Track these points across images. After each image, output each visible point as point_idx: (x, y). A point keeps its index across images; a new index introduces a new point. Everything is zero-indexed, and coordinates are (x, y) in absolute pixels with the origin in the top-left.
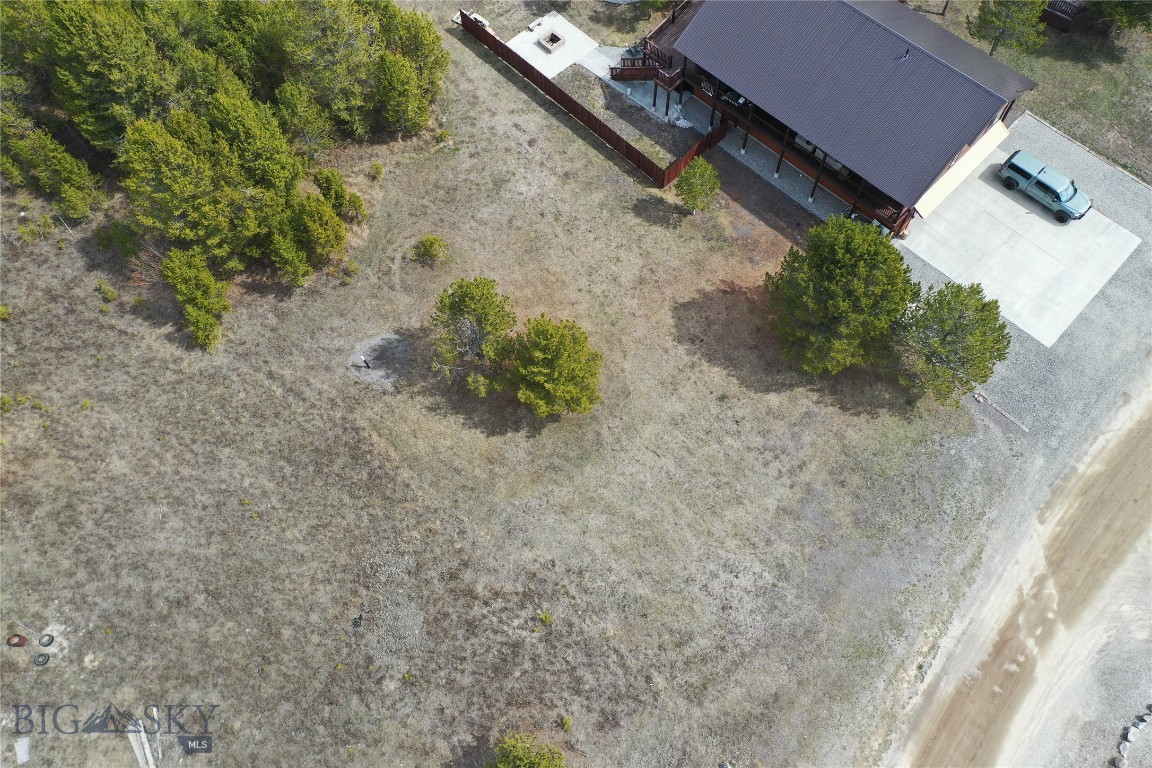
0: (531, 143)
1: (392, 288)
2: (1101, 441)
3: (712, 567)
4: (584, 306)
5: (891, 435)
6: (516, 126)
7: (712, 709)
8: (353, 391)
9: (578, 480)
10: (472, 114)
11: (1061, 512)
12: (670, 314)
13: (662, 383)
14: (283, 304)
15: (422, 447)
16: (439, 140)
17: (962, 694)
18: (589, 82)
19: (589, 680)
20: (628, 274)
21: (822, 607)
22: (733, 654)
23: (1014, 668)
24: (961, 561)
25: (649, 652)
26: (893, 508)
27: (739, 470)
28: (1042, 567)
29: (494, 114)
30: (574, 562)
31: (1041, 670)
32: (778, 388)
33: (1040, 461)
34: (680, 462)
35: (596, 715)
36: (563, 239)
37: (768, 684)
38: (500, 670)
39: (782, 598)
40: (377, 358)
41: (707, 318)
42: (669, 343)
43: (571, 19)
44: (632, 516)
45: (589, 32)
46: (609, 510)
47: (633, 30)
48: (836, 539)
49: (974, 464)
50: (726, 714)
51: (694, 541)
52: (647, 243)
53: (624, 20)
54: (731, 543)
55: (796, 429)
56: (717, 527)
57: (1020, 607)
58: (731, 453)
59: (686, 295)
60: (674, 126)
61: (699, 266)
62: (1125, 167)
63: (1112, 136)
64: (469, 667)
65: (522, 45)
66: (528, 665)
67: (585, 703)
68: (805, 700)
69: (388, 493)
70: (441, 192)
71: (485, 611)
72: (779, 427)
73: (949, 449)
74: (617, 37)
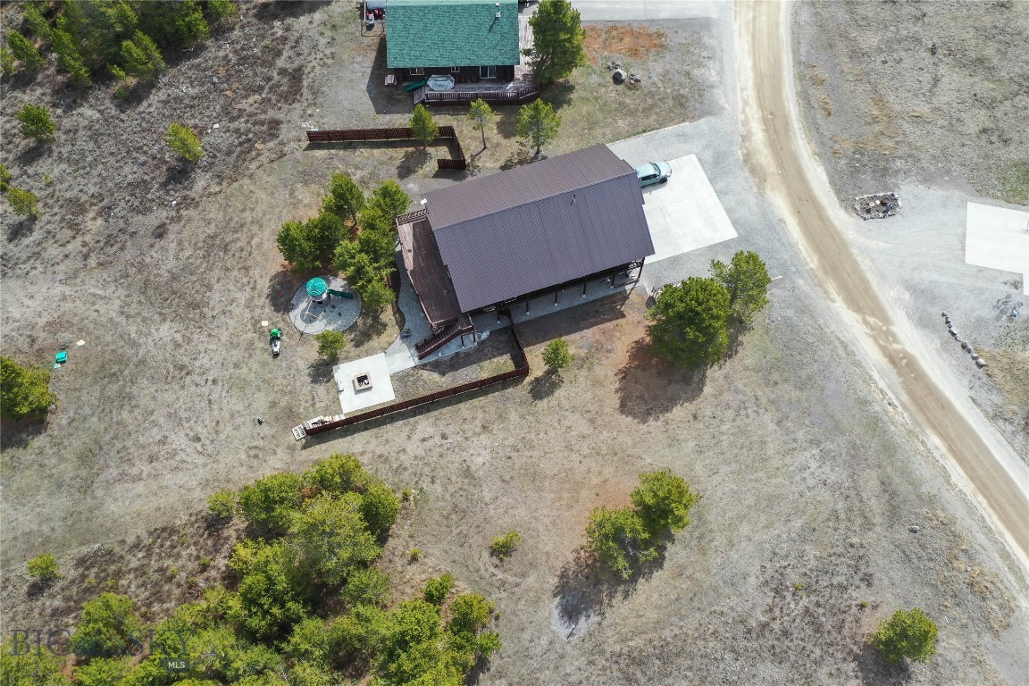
0: (444, 437)
1: (517, 585)
2: (801, 248)
3: (798, 478)
4: (594, 465)
5: (757, 343)
6: (424, 440)
7: (878, 520)
8: (588, 645)
9: (715, 527)
10: (395, 466)
11: (832, 288)
12: (624, 417)
13: (670, 446)
14: (493, 669)
15: (652, 615)
16: (406, 498)
17: (910, 393)
18: (412, 375)
19: (841, 579)
20: (582, 427)
21: (842, 433)
22: (852, 493)
23: (905, 361)
24: (841, 352)
25: (836, 537)
26: (801, 365)
27: (743, 432)
28: (858, 317)
29: (404, 450)
30: (767, 554)
31: (912, 351)
32: (702, 382)
33: (801, 282)
34: (727, 462)
35: (862, 585)
36: (535, 454)
37: (874, 484)
38: (818, 628)
39: (830, 451)
40: (570, 618)
41: (638, 398)
42: (644, 428)
43: (348, 359)
44: (750, 507)
45: (368, 354)
46: (741, 518)
47: (385, 326)
48: (806, 405)
49: (790, 313)
50: (883, 514)
51: (779, 480)
52: (564, 403)
53: (372, 326)
54: (788, 460)
55: (733, 389)
56: (775, 462)
57: (875, 339)
58: (732, 431)
59: (615, 401)
60: (483, 342)
61: (597, 383)
62: (644, 131)
63: (620, 123)
64: (810, 646)
65: (352, 403)
66: (821, 611)
67: (853, 587)
68: (889, 469)
69: (675, 651)
70: (453, 516)
71: (779, 622)
72: (727, 397)
73: (777, 319)
74: (384, 338)
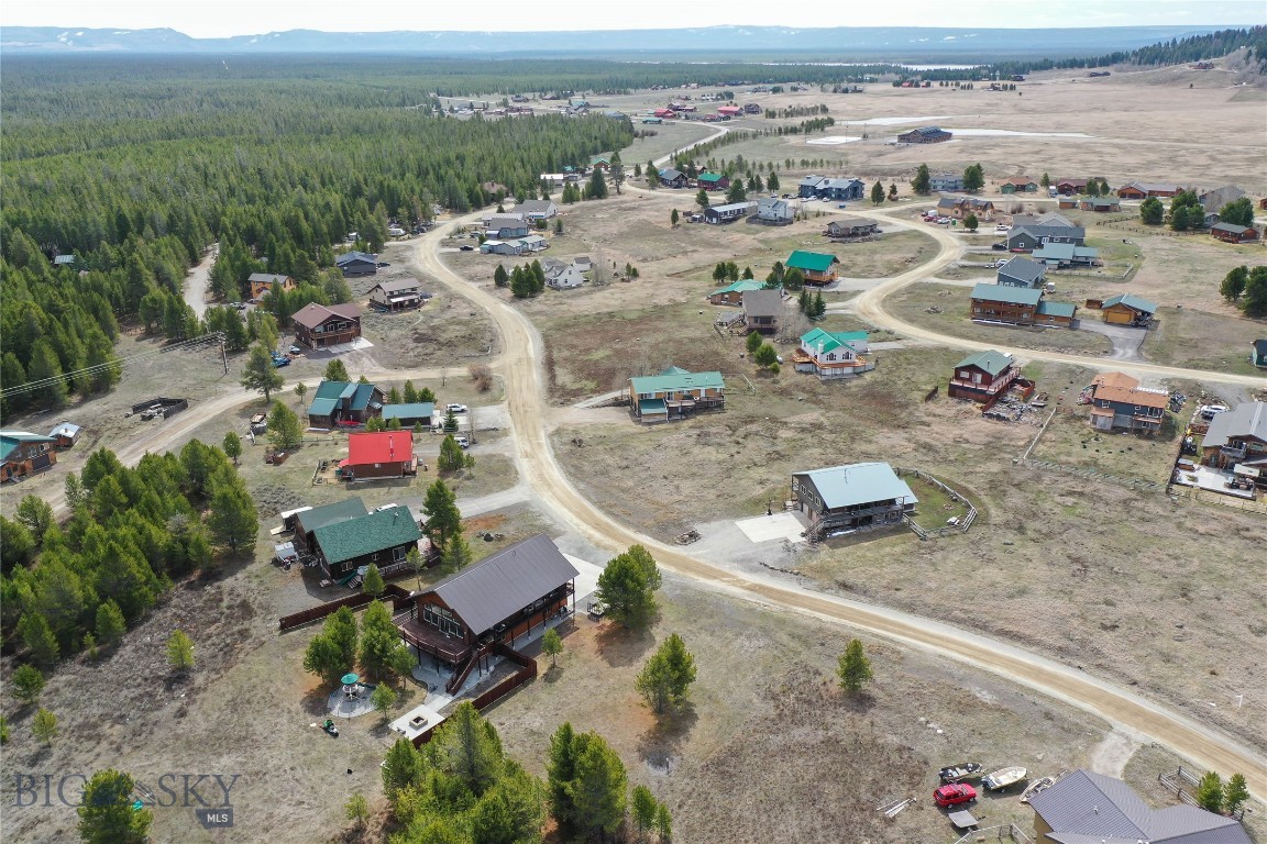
0: (501, 724)
3: (743, 652)
4: (616, 695)
5: (669, 610)
7: (800, 649)
8: (683, 772)
15: (711, 741)
17: (772, 598)
18: (453, 705)
19: (803, 679)
20: (593, 683)
21: (750, 626)
22: (777, 645)
23: (757, 588)
24: (720, 597)
25: (785, 665)
26: (703, 609)
28: (717, 581)
30: (754, 687)
31: (757, 583)
35: (816, 676)
37: (785, 637)
39: (750, 634)
40: (661, 766)
41: (617, 658)
45: (411, 709)
47: (413, 692)
48: (720, 623)
49: (678, 592)
50: (801, 646)
51: (733, 657)
52: (574, 678)
53: (402, 696)
54: (730, 647)
57: (734, 585)
60: (494, 671)
61: (586, 661)
64: (812, 712)
66: (804, 695)
67: (813, 679)
68: (788, 629)
69: (738, 749)
71: (786, 710)
74: (417, 698)
